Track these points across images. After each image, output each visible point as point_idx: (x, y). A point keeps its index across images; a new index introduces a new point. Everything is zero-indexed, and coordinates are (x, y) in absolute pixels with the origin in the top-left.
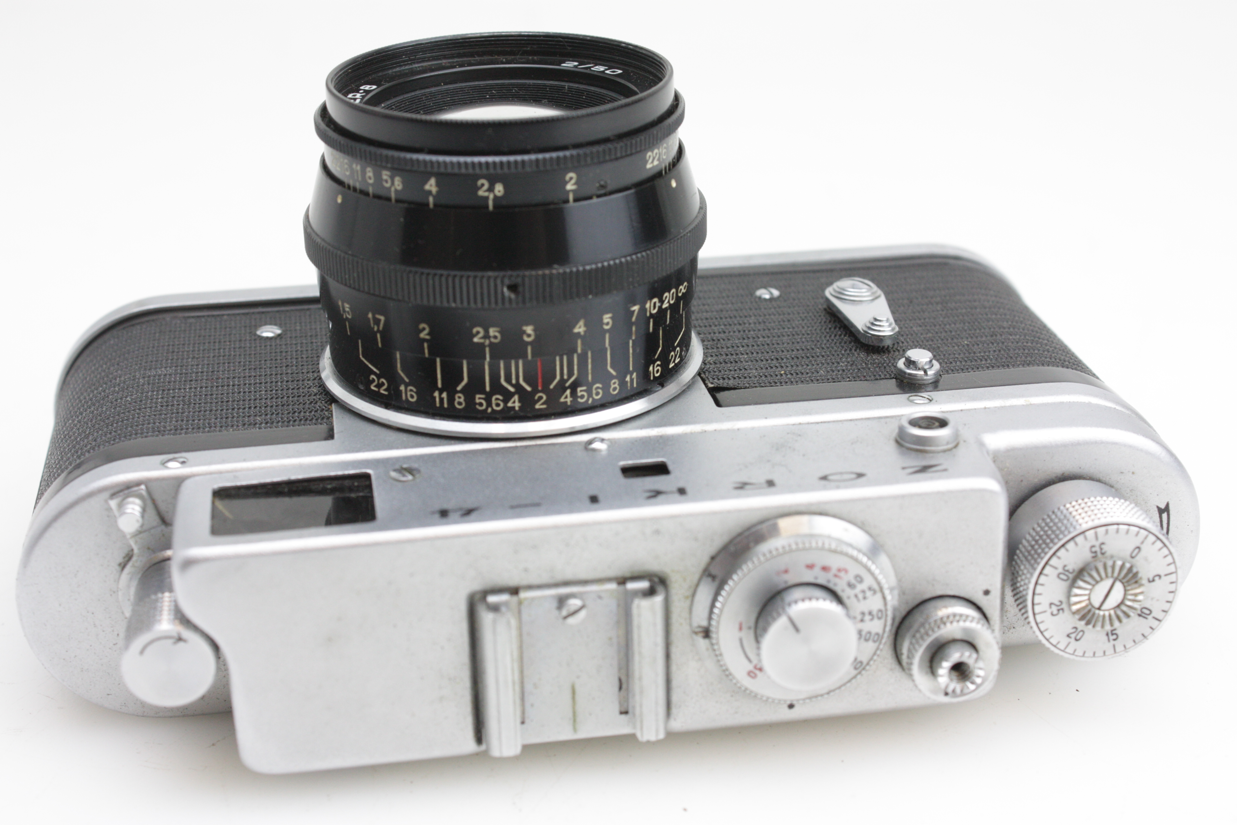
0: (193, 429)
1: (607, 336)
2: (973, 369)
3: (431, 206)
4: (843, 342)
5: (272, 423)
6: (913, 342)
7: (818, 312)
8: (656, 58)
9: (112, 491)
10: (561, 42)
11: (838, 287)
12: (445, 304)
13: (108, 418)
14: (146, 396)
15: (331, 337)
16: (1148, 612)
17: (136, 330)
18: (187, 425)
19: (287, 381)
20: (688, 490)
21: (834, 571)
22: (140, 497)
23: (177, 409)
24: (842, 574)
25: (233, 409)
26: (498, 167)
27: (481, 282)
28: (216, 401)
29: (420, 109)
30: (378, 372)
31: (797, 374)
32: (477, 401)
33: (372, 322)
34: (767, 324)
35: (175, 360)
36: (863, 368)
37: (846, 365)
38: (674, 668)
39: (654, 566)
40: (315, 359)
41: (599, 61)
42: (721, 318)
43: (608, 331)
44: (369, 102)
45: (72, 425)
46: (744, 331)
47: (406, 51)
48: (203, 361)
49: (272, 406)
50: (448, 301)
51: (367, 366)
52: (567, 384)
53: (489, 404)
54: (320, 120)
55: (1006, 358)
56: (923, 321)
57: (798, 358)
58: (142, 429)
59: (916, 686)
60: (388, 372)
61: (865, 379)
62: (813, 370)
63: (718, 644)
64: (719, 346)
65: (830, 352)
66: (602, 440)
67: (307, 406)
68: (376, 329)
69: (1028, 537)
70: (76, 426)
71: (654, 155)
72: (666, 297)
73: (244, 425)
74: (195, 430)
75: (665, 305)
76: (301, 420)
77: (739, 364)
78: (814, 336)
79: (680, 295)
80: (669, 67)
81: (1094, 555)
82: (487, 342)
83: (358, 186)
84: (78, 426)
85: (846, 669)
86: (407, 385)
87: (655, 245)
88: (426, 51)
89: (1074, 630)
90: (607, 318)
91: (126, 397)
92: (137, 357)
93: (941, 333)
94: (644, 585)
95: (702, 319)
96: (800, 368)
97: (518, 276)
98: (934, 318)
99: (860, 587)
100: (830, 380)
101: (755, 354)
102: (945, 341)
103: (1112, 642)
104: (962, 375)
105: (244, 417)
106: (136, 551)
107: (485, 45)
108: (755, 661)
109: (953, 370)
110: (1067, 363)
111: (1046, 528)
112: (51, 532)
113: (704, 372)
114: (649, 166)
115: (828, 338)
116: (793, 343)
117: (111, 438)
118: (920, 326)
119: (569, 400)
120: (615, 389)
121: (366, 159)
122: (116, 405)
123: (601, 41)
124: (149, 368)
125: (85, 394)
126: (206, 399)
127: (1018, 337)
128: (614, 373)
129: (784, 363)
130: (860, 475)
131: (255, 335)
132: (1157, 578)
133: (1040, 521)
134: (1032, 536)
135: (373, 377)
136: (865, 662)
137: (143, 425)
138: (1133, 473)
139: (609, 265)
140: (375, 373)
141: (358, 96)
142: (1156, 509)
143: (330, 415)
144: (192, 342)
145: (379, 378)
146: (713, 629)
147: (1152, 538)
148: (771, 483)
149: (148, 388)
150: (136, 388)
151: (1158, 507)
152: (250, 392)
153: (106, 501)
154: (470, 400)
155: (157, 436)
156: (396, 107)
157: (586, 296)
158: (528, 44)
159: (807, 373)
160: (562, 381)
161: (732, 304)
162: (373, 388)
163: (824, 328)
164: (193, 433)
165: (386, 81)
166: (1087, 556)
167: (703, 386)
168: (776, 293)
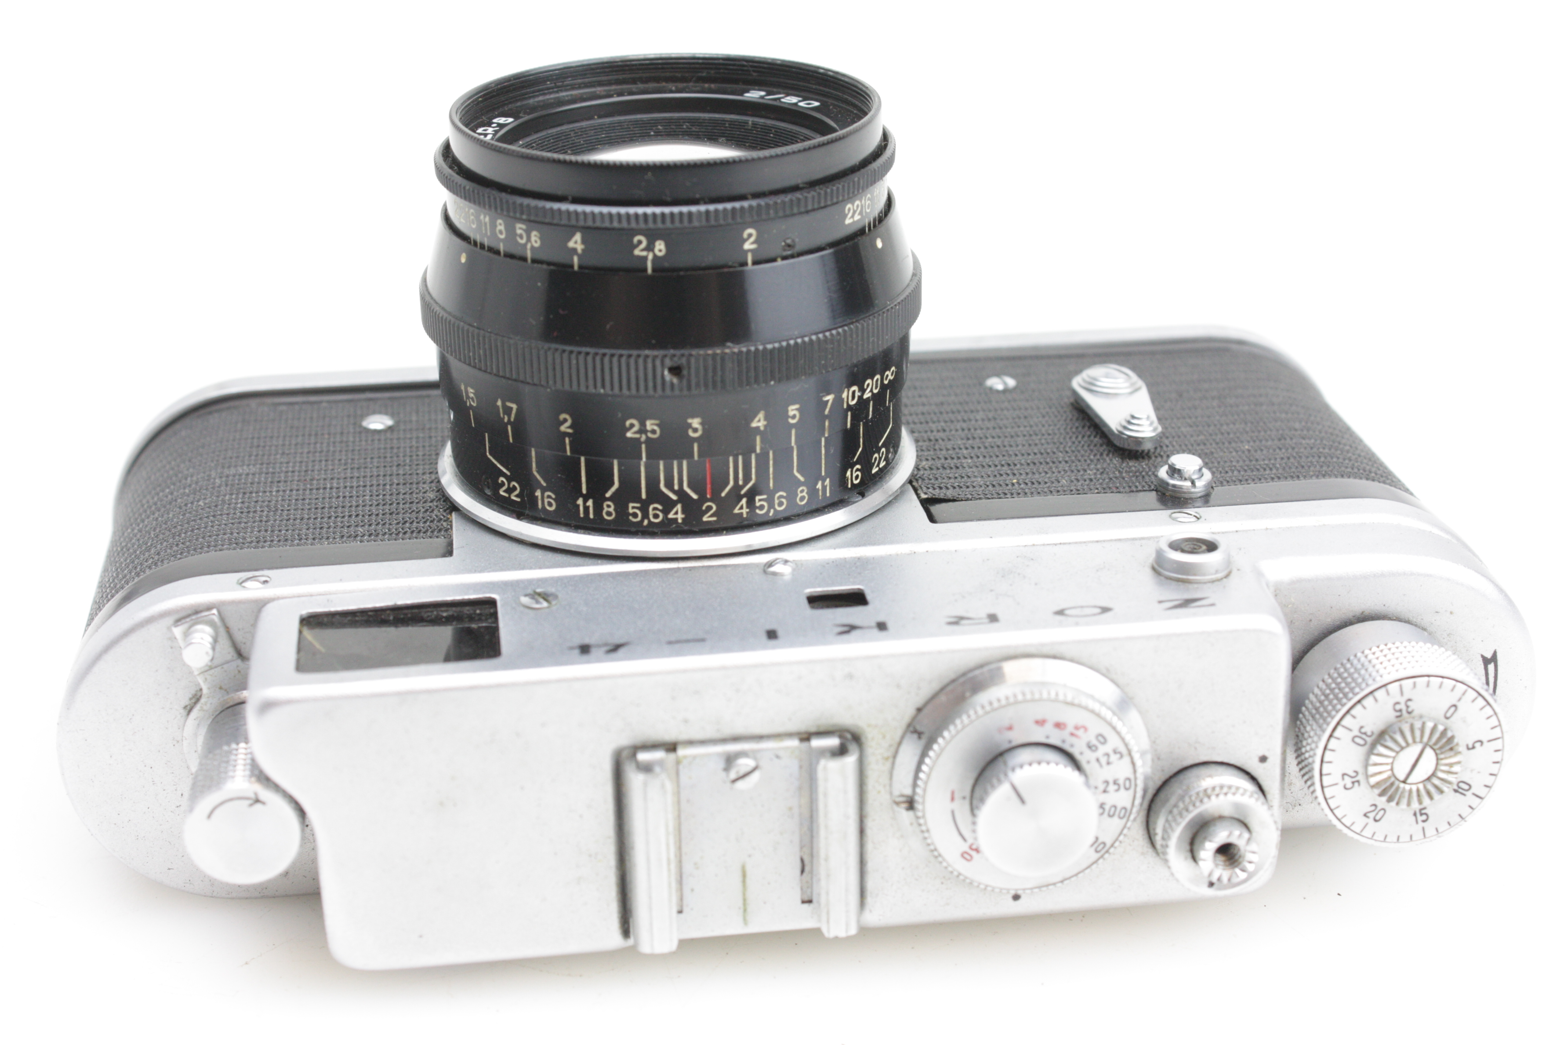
0: (279, 541)
1: (793, 432)
2: (1254, 480)
3: (576, 268)
4: (1093, 445)
5: (377, 535)
6: (1180, 446)
7: (1062, 407)
8: (860, 86)
9: (177, 616)
10: (744, 66)
11: (1089, 376)
12: (592, 390)
13: (175, 527)
14: (223, 501)
15: (453, 430)
16: (1466, 787)
17: (214, 419)
18: (272, 536)
19: (398, 484)
20: (890, 625)
21: (1070, 728)
22: (211, 624)
23: (261, 516)
24: (1080, 733)
25: (329, 518)
26: (659, 220)
27: (636, 362)
28: (309, 507)
29: (568, 148)
30: (508, 473)
31: (1033, 483)
32: (631, 511)
33: (501, 410)
34: (998, 421)
35: (260, 457)
36: (1116, 478)
37: (1095, 474)
38: (869, 847)
39: (845, 719)
40: (434, 457)
41: (791, 90)
42: (941, 413)
43: (793, 425)
44: (503, 139)
45: (131, 535)
46: (969, 430)
47: (551, 75)
48: (295, 457)
49: (377, 515)
50: (595, 387)
51: (496, 466)
52: (743, 492)
53: (645, 515)
54: (441, 160)
55: (1297, 467)
56: (1194, 419)
57: (1034, 464)
58: (216, 541)
59: (1172, 874)
60: (521, 474)
61: (1118, 490)
62: (1053, 479)
63: (924, 817)
64: (937, 447)
65: (1076, 456)
66: (786, 562)
67: (421, 515)
68: (506, 420)
69: (1316, 691)
70: (136, 536)
71: (855, 208)
72: (868, 385)
73: (342, 537)
74: (281, 543)
75: (867, 395)
76: (412, 532)
77: (960, 471)
78: (1057, 437)
79: (886, 382)
80: (876, 99)
81: (1398, 714)
82: (643, 438)
83: (486, 242)
84: (138, 536)
85: (1083, 852)
86: (544, 490)
87: (854, 320)
88: (577, 76)
89: (1373, 808)
90: (793, 410)
91: (198, 501)
92: (214, 452)
93: (1216, 434)
94: (833, 742)
95: (917, 414)
96: (1037, 476)
97: (683, 355)
98: (1209, 417)
99: (1102, 749)
100: (1074, 491)
101: (981, 459)
102: (1221, 445)
103: (1421, 824)
104: (1240, 487)
105: (342, 527)
106: (205, 691)
107: (650, 69)
108: (970, 841)
109: (1228, 482)
110: (1373, 475)
111: (1339, 680)
112: (101, 665)
113: (917, 480)
114: (848, 221)
115: (1074, 439)
116: (1030, 445)
117: (177, 551)
118: (1191, 426)
119: (745, 511)
120: (802, 499)
121: (496, 208)
122: (186, 510)
123: (794, 65)
124: (227, 465)
125: (149, 497)
126: (296, 505)
127: (1313, 441)
128: (802, 479)
129: (1018, 469)
130: (1105, 610)
131: (361, 426)
132: (1478, 745)
133: (1332, 671)
134: (1321, 690)
135: (502, 479)
136: (1108, 845)
137: (217, 535)
138: (1451, 613)
139: (796, 343)
140: (504, 475)
141: (490, 130)
142: (1481, 659)
143: (449, 527)
144: (282, 434)
145: (509, 480)
146: (917, 798)
147: (1472, 694)
148: (993, 618)
149: (226, 490)
150: (211, 490)
151: (1482, 656)
152: (351, 497)
153: (169, 629)
154: (622, 510)
155: (234, 549)
156: (537, 145)
157: (766, 382)
158: (702, 68)
159: (1046, 483)
160: (737, 488)
161: (956, 395)
162: (502, 493)
163: (1069, 427)
164: (279, 546)
165: (525, 113)
166: (1390, 715)
167: (915, 497)
168: (1011, 382)
